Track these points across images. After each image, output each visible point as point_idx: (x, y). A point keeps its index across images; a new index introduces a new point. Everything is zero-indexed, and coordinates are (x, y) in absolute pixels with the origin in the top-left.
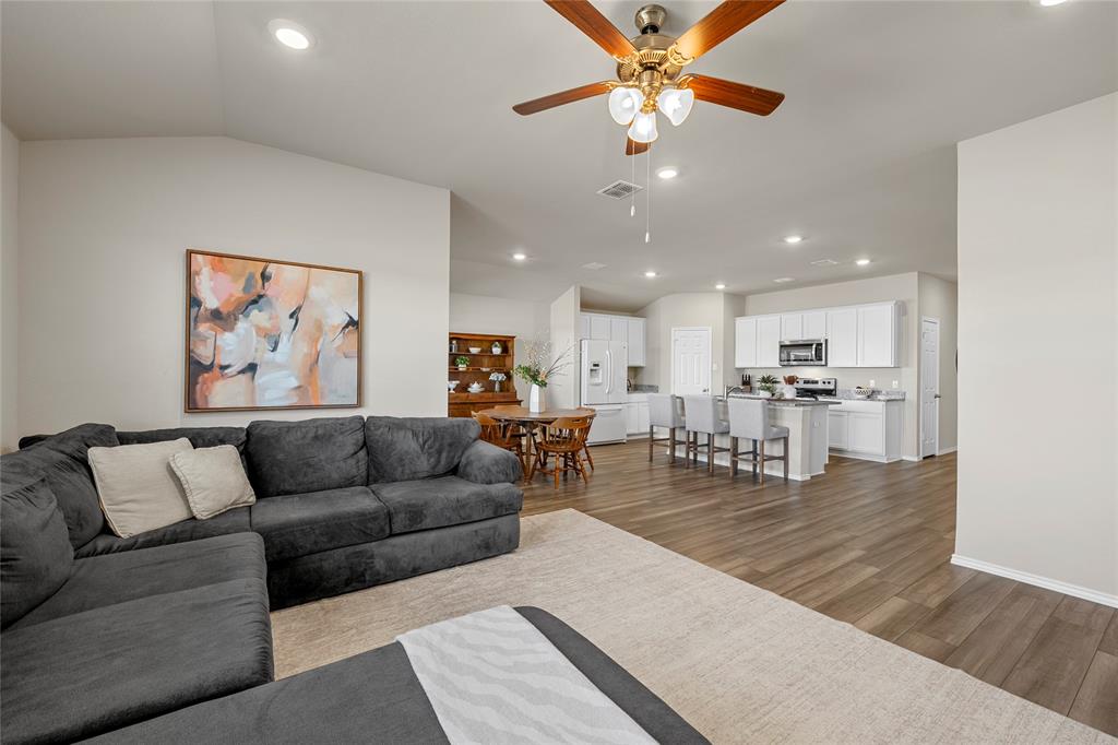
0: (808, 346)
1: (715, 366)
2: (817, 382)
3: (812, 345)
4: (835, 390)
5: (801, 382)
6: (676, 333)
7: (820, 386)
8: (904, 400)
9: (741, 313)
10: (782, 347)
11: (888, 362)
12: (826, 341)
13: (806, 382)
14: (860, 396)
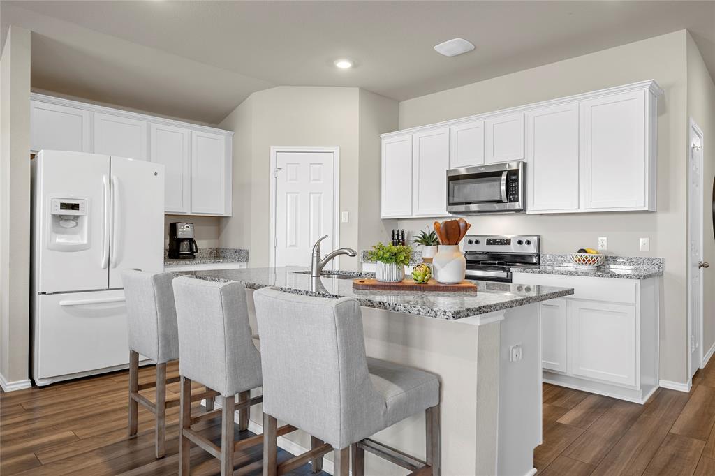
0: (492, 175)
1: (345, 214)
2: (507, 242)
3: (499, 174)
4: (538, 255)
5: (483, 242)
6: (279, 157)
7: (513, 248)
8: (661, 274)
9: (391, 123)
10: (453, 179)
11: (638, 201)
12: (525, 165)
13: (491, 242)
14: (584, 268)
